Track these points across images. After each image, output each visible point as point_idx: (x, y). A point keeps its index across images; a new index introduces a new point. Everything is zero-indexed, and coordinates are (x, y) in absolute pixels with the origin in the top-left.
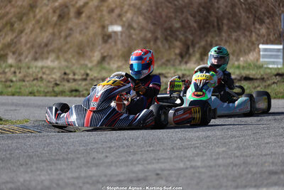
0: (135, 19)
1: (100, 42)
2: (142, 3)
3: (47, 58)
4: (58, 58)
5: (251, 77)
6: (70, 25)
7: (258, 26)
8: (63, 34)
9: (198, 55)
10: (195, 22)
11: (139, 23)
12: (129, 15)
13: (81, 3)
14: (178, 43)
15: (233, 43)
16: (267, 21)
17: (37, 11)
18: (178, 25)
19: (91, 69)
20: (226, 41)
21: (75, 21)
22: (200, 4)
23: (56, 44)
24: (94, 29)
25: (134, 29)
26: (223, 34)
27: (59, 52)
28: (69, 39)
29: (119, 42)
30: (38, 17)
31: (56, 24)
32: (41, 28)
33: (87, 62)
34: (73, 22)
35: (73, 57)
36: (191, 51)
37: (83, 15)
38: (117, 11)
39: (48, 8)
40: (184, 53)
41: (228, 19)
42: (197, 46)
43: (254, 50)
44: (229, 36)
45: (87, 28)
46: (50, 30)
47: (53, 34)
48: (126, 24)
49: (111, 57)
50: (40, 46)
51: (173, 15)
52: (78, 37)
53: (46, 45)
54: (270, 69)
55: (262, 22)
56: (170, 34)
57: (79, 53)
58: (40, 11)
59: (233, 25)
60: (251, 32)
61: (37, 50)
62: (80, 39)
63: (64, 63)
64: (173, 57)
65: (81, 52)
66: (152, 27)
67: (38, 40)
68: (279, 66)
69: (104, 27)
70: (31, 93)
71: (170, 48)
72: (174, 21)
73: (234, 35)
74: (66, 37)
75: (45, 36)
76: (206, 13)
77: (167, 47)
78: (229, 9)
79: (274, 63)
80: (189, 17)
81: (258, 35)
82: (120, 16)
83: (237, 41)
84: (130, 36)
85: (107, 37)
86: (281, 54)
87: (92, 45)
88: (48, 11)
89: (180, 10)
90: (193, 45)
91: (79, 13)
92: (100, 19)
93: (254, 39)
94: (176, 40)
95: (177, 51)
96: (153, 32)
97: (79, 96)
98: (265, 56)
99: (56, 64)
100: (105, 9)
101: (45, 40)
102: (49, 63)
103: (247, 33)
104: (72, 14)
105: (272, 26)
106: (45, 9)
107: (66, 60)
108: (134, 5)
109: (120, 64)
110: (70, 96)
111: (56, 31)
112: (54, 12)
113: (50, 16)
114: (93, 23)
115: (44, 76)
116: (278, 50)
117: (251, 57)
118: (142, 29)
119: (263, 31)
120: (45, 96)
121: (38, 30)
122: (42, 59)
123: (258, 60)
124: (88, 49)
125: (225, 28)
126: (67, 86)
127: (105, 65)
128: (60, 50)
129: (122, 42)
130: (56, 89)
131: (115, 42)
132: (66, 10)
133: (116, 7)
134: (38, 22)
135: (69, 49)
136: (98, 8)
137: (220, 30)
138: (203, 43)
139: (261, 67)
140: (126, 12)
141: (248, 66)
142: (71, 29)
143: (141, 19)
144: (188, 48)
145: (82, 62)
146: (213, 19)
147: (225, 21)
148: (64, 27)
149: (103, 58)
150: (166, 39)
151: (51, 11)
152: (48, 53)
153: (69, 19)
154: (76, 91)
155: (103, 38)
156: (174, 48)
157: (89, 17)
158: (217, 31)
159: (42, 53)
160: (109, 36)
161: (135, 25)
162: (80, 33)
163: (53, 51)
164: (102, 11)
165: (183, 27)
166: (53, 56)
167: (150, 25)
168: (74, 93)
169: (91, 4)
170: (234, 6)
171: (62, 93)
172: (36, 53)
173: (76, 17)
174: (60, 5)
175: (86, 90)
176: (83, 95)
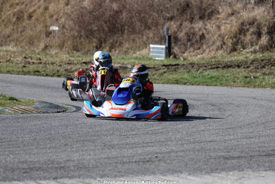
0: (67, 22)
1: (44, 37)
2: (72, 13)
3: (9, 45)
4: (16, 45)
6: (24, 24)
7: (148, 32)
8: (19, 30)
9: (108, 48)
10: (107, 27)
11: (69, 25)
12: (63, 20)
13: (31, 10)
14: (95, 40)
15: (131, 42)
16: (153, 28)
18: (96, 28)
19: (39, 54)
20: (127, 40)
21: (28, 22)
22: (110, 16)
23: (15, 36)
24: (39, 27)
25: (67, 29)
26: (125, 36)
27: (17, 41)
28: (23, 33)
29: (56, 37)
30: (3, 18)
31: (15, 23)
32: (5, 25)
33: (35, 49)
34: (26, 22)
35: (26, 45)
36: (103, 45)
37: (33, 18)
38: (55, 17)
39: (10, 12)
40: (98, 46)
41: (128, 26)
42: (108, 42)
43: (146, 47)
44: (129, 37)
45: (35, 27)
46: (12, 27)
47: (13, 30)
48: (61, 26)
49: (51, 47)
50: (4, 37)
51: (92, 21)
52: (29, 32)
53: (8, 37)
54: (158, 60)
56: (90, 34)
58: (4, 14)
59: (131, 30)
60: (143, 35)
61: (3, 39)
62: (31, 33)
63: (20, 49)
64: (91, 48)
65: (31, 42)
66: (79, 29)
67: (3, 33)
68: (163, 59)
69: (46, 27)
70: (8, 72)
71: (89, 42)
72: (93, 26)
73: (132, 37)
74: (22, 32)
75: (8, 31)
77: (88, 41)
78: (128, 19)
79: (159, 57)
80: (103, 23)
81: (148, 38)
82: (57, 20)
83: (134, 40)
84: (64, 34)
85: (49, 34)
86: (164, 51)
87: (39, 39)
88: (10, 14)
89: (97, 18)
90: (105, 42)
91: (30, 17)
92: (44, 21)
93: (145, 40)
94: (94, 38)
95: (94, 45)
96: (79, 32)
97: (41, 76)
98: (153, 52)
99: (15, 49)
100: (47, 16)
101: (8, 33)
102: (11, 48)
103: (141, 36)
104: (25, 17)
105: (156, 32)
106: (8, 13)
107: (21, 47)
108: (66, 14)
109: (57, 51)
110: (34, 75)
111: (15, 27)
112: (14, 15)
113: (11, 18)
114: (40, 24)
115: (12, 59)
116: (162, 48)
117: (144, 52)
118: (72, 29)
119: (151, 35)
120: (18, 74)
121: (3, 26)
122: (6, 45)
123: (149, 54)
124: (35, 40)
125: (126, 32)
126: (31, 68)
127: (47, 51)
128: (17, 40)
129: (59, 37)
130: (24, 69)
131: (54, 37)
132: (21, 14)
133: (55, 14)
134: (3, 21)
135: (23, 40)
136: (42, 14)
137: (122, 32)
138: (111, 41)
139: (151, 59)
140: (61, 18)
141: (143, 58)
142: (25, 27)
143: (71, 23)
144: (101, 43)
145: (32, 49)
146: (118, 25)
147: (126, 27)
148: (20, 25)
149: (46, 47)
150: (87, 37)
151: (12, 15)
152: (10, 42)
153: (23, 20)
154: (38, 71)
155: (46, 34)
156: (92, 43)
157: (37, 20)
158: (120, 33)
159: (6, 42)
160: (50, 33)
161: (67, 27)
162: (31, 30)
163: (13, 40)
164: (45, 16)
165: (99, 30)
166: (13, 44)
167: (77, 27)
168: (36, 73)
169: (38, 11)
170: (131, 18)
171: (28, 73)
172: (2, 41)
173: (28, 20)
174: (18, 11)
175: (44, 71)
176: (43, 75)
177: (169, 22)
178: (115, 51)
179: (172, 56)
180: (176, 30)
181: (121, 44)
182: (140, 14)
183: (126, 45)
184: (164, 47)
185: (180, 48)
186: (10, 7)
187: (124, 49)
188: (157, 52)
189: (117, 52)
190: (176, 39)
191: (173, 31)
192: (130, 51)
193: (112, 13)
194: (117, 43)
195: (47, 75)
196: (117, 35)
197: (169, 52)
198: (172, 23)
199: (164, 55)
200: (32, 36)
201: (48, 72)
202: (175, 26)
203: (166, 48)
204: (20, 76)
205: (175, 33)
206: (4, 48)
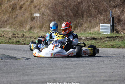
0: (46, 11)
1: (30, 21)
2: (49, 4)
3: (6, 27)
4: (11, 27)
5: (96, 38)
6: (16, 13)
7: (100, 16)
8: (13, 17)
10: (72, 13)
11: (47, 13)
12: (43, 9)
13: (22, 3)
15: (88, 23)
16: (104, 13)
17: (3, 6)
18: (64, 14)
19: (25, 33)
20: (85, 22)
21: (19, 11)
22: (74, 5)
23: (10, 21)
24: (27, 15)
25: (45, 16)
26: (84, 19)
27: (12, 25)
28: (16, 19)
29: (38, 21)
30: (3, 9)
31: (10, 12)
32: (4, 14)
33: (24, 29)
35: (18, 27)
37: (23, 8)
38: (38, 7)
41: (87, 12)
42: (73, 23)
43: (98, 26)
44: (87, 19)
45: (24, 14)
46: (8, 15)
47: (9, 17)
48: (42, 13)
49: (34, 28)
50: (3, 22)
51: (62, 9)
52: (20, 18)
53: (6, 21)
54: (104, 34)
55: (101, 14)
56: (61, 18)
57: (20, 25)
59: (89, 15)
60: (97, 18)
61: (2, 23)
62: (21, 19)
63: (13, 30)
65: (21, 25)
66: (53, 15)
67: (2, 19)
68: (108, 34)
69: (32, 14)
72: (63, 12)
73: (89, 19)
74: (15, 18)
75: (6, 17)
76: (77, 9)
78: (87, 7)
79: (106, 32)
80: (69, 11)
81: (100, 20)
82: (39, 9)
83: (90, 22)
84: (43, 18)
85: (33, 19)
86: (109, 28)
87: (26, 22)
88: (7, 6)
89: (65, 7)
91: (21, 8)
92: (30, 10)
93: (97, 21)
94: (63, 21)
96: (53, 17)
97: (20, 44)
98: (102, 29)
99: (10, 30)
100: (32, 6)
101: (5, 19)
102: (7, 29)
103: (95, 19)
104: (18, 8)
105: (105, 16)
106: (6, 5)
107: (14, 28)
108: (45, 5)
109: (38, 31)
110: (16, 44)
111: (10, 15)
112: (10, 7)
113: (8, 8)
114: (27, 12)
115: (5, 35)
117: (96, 29)
118: (49, 15)
119: (102, 18)
120: (5, 44)
121: (3, 15)
122: (4, 27)
123: (99, 30)
124: (24, 24)
125: (85, 16)
126: (15, 40)
127: (32, 31)
128: (12, 24)
129: (40, 21)
130: (10, 41)
131: (37, 21)
132: (15, 6)
133: (37, 5)
134: (3, 11)
135: (16, 24)
136: (29, 6)
137: (83, 17)
138: (75, 22)
139: (100, 34)
140: (42, 8)
141: (95, 33)
142: (17, 15)
143: (48, 11)
145: (22, 29)
146: (80, 12)
147: (85, 13)
148: (14, 14)
149: (31, 28)
150: (59, 20)
151: (8, 6)
152: (7, 25)
153: (16, 10)
154: (19, 42)
155: (31, 19)
157: (25, 9)
158: (81, 17)
159: (4, 25)
160: (34, 18)
161: (45, 14)
162: (21, 16)
163: (9, 24)
164: (31, 7)
165: (66, 15)
166: (9, 26)
167: (52, 14)
168: (18, 43)
169: (26, 3)
170: (89, 6)
171: (12, 43)
172: (1, 25)
173: (19, 10)
174: (13, 4)
175: (23, 42)
176: (22, 44)
177: (114, 9)
178: (78, 29)
179: (115, 32)
180: (119, 14)
181: (82, 25)
182: (95, 4)
183: (85, 25)
184: (109, 25)
185: (122, 27)
186: (8, 1)
187: (84, 28)
188: (105, 29)
189: (79, 30)
190: (119, 20)
191: (117, 15)
192: (87, 29)
193: (75, 3)
194: (79, 24)
195: (24, 44)
196: (79, 18)
197: (113, 29)
198: (117, 9)
199: (109, 31)
200: (21, 20)
201: (26, 42)
202: (118, 11)
203: (111, 26)
204: (6, 45)
205: (119, 16)
206: (3, 29)
